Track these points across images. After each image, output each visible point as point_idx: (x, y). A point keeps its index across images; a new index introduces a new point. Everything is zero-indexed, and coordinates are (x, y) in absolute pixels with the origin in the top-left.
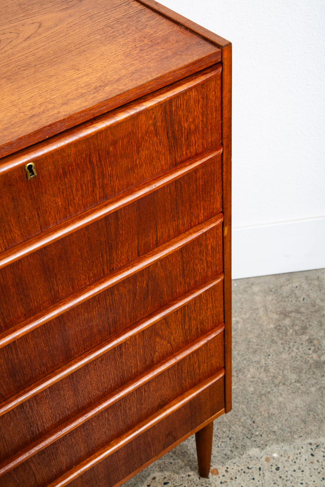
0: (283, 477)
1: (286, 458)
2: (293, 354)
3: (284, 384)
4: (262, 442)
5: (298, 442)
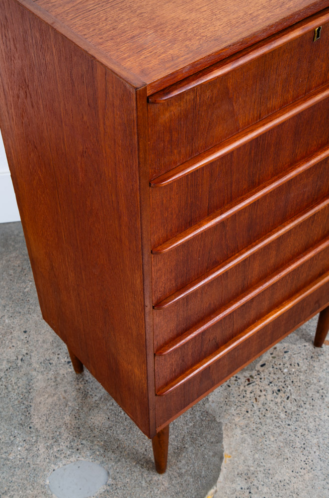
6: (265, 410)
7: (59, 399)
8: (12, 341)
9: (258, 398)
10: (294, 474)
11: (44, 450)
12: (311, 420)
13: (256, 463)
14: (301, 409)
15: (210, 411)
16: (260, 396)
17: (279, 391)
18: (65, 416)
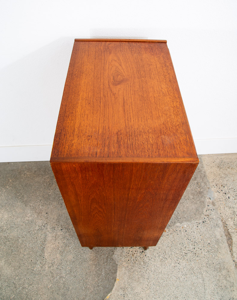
0: (188, 234)
1: (189, 227)
2: (192, 188)
3: (189, 199)
4: (181, 221)
5: (193, 221)
6: (136, 260)
7: (56, 246)
8: (42, 217)
9: (134, 254)
10: (142, 290)
11: (47, 268)
12: (153, 266)
13: (128, 284)
14: (150, 261)
15: (114, 259)
16: (135, 254)
17: (143, 252)
18: (57, 254)
